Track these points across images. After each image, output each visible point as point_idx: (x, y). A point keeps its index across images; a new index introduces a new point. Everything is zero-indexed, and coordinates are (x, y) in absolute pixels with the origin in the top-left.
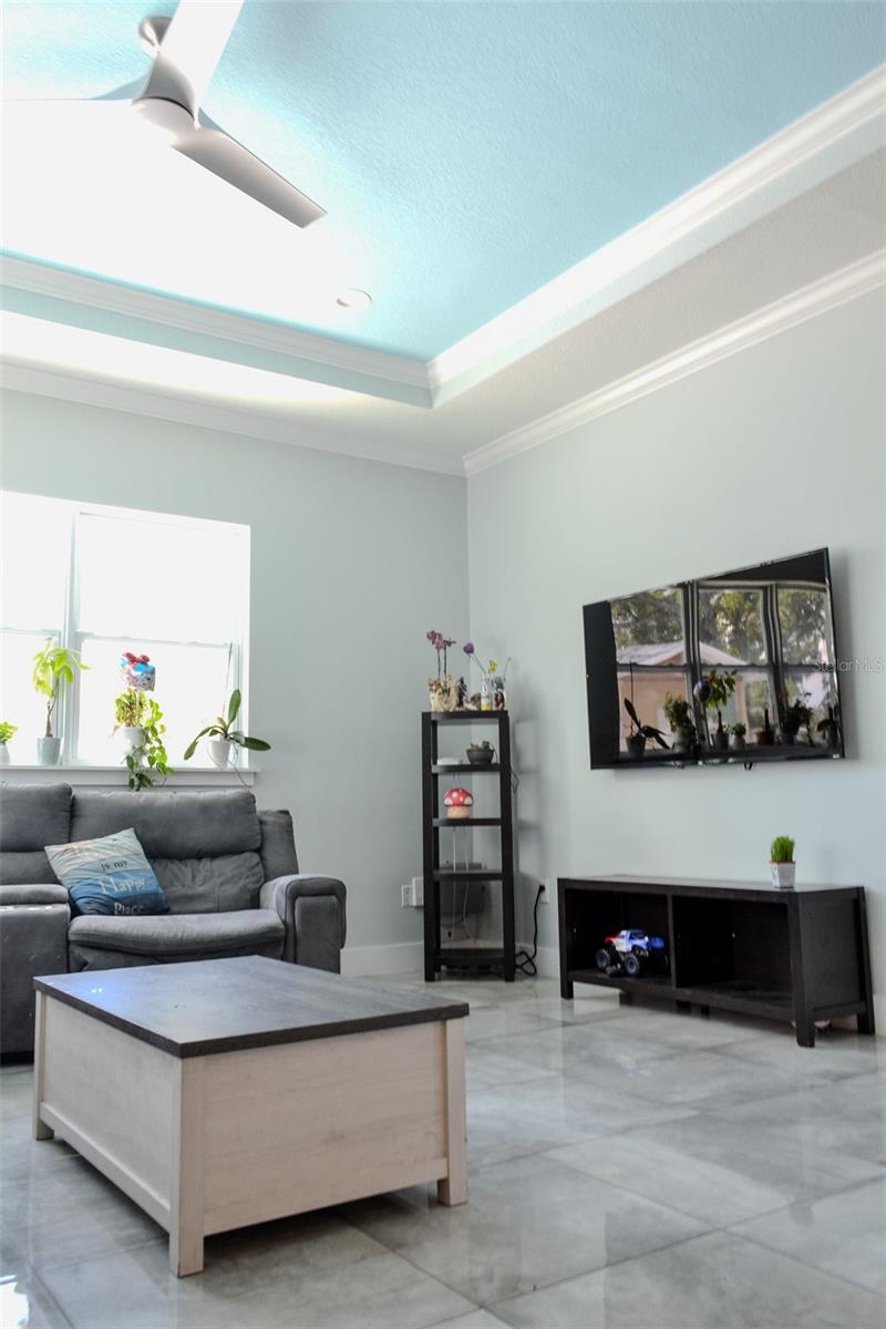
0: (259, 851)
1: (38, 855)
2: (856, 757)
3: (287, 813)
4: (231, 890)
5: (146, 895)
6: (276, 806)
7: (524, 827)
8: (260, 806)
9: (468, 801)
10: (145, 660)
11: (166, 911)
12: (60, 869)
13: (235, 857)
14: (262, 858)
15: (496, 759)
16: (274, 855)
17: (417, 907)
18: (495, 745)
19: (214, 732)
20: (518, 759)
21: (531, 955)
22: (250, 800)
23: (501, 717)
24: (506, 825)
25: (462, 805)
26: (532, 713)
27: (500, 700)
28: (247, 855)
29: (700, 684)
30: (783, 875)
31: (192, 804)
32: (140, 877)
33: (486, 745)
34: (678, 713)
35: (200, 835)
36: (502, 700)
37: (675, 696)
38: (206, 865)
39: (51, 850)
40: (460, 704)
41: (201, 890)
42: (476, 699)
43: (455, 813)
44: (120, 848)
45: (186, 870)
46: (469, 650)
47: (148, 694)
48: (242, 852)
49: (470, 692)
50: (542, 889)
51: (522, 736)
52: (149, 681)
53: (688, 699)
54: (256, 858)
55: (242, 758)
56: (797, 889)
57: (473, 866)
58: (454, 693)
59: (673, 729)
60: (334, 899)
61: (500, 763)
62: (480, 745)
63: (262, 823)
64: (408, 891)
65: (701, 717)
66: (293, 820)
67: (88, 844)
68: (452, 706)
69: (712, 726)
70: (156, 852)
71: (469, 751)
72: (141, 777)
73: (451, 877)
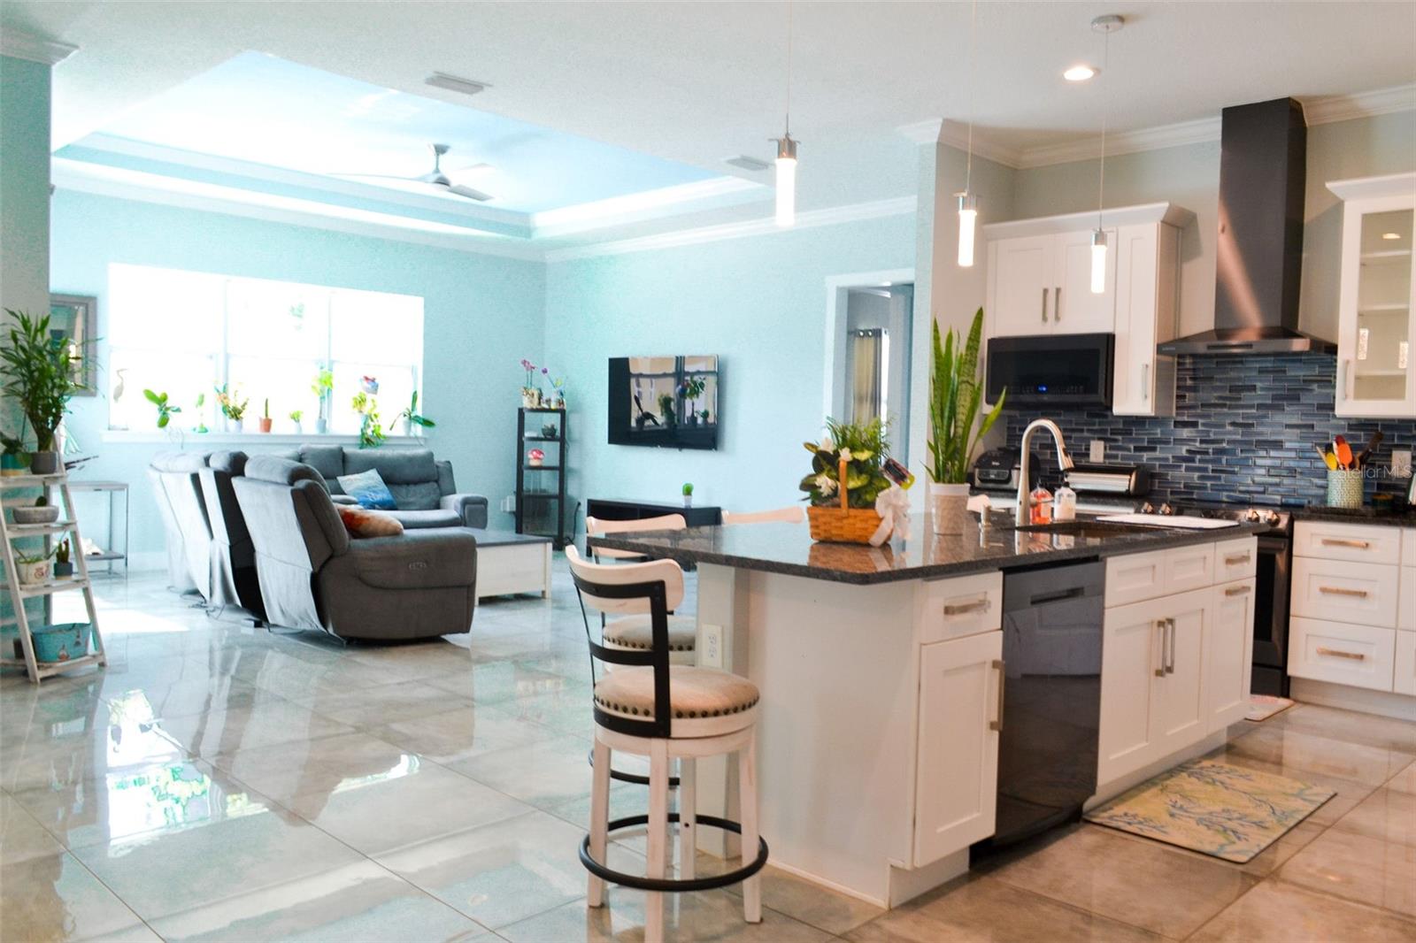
0: (437, 481)
1: (333, 482)
2: (723, 450)
3: (449, 462)
4: (426, 501)
5: (388, 501)
6: (443, 460)
7: (571, 470)
8: (436, 459)
9: (541, 456)
10: (373, 380)
11: (396, 509)
12: (344, 487)
13: (426, 485)
14: (439, 485)
15: (558, 433)
16: (445, 485)
17: (511, 513)
18: (558, 427)
19: (405, 415)
20: (569, 432)
21: (571, 538)
22: (431, 456)
23: (562, 412)
24: (561, 470)
25: (538, 458)
26: (578, 409)
27: (561, 403)
28: (431, 484)
29: (680, 387)
30: (686, 501)
31: (404, 457)
32: (384, 494)
33: (553, 426)
34: (665, 403)
35: (409, 473)
36: (563, 403)
37: (665, 393)
38: (412, 488)
39: (341, 479)
40: (539, 403)
41: (412, 500)
42: (548, 401)
43: (534, 463)
44: (373, 478)
45: (403, 490)
46: (545, 371)
47: (373, 396)
48: (428, 482)
49: (545, 398)
50: (579, 504)
51: (573, 421)
52: (375, 389)
53: (672, 396)
54: (435, 485)
55: (418, 430)
56: (692, 507)
57: (542, 491)
58: (536, 397)
59: (662, 415)
60: (483, 506)
61: (559, 437)
62: (550, 426)
63: (437, 467)
64: (505, 503)
65: (681, 406)
66: (453, 467)
67: (356, 476)
68: (535, 405)
69: (688, 413)
70: (388, 481)
71: (543, 430)
72: (368, 440)
73: (529, 497)
